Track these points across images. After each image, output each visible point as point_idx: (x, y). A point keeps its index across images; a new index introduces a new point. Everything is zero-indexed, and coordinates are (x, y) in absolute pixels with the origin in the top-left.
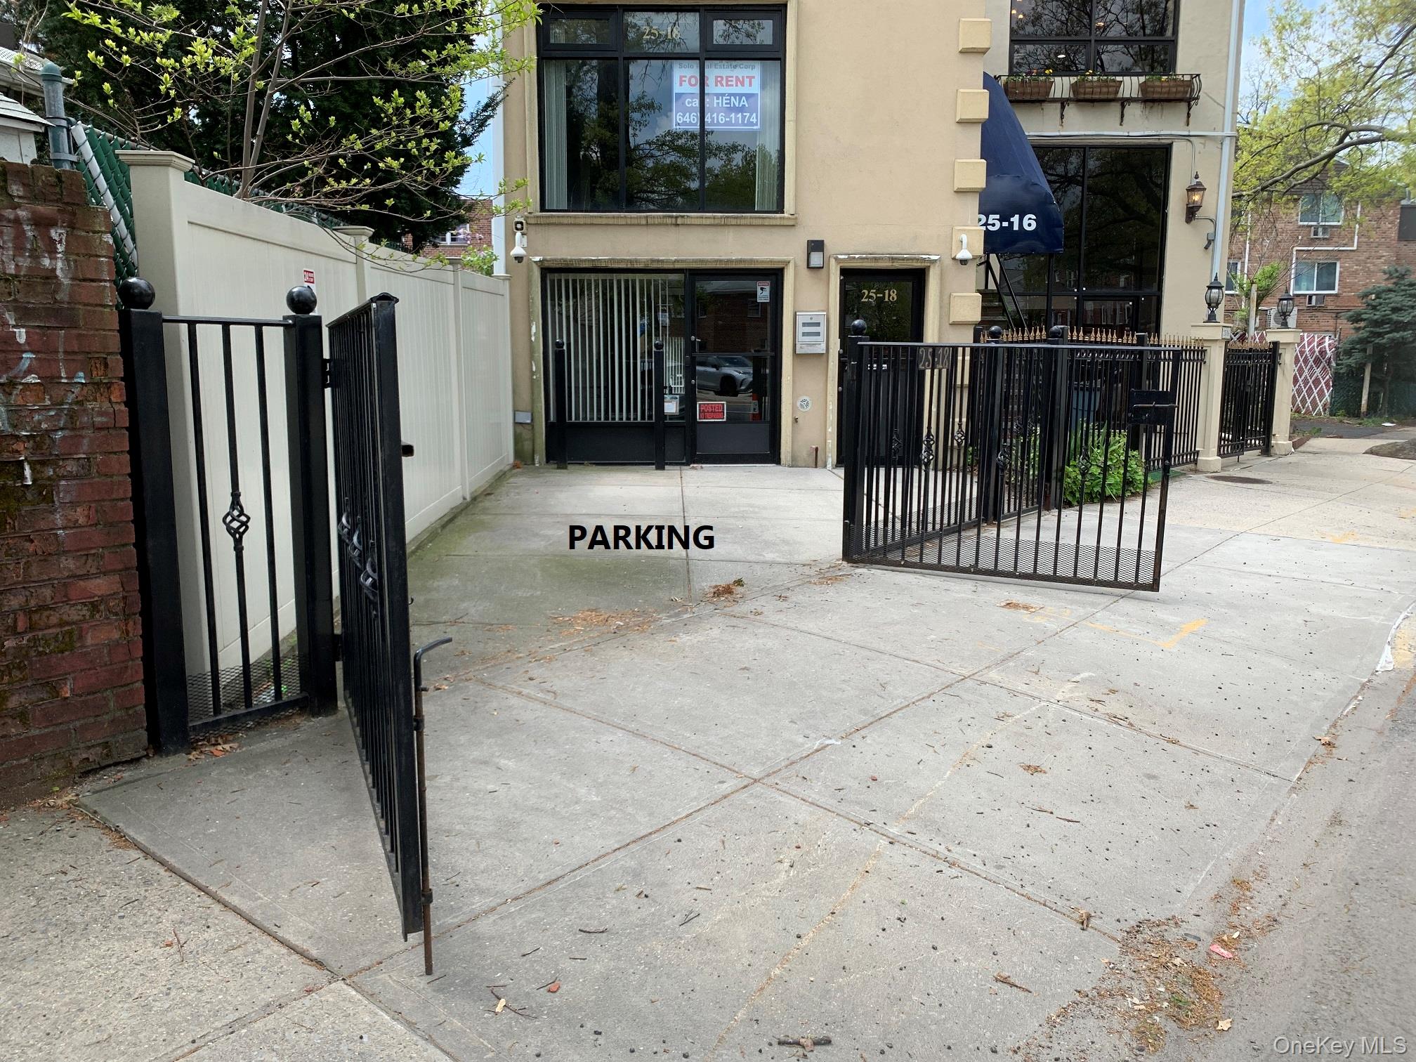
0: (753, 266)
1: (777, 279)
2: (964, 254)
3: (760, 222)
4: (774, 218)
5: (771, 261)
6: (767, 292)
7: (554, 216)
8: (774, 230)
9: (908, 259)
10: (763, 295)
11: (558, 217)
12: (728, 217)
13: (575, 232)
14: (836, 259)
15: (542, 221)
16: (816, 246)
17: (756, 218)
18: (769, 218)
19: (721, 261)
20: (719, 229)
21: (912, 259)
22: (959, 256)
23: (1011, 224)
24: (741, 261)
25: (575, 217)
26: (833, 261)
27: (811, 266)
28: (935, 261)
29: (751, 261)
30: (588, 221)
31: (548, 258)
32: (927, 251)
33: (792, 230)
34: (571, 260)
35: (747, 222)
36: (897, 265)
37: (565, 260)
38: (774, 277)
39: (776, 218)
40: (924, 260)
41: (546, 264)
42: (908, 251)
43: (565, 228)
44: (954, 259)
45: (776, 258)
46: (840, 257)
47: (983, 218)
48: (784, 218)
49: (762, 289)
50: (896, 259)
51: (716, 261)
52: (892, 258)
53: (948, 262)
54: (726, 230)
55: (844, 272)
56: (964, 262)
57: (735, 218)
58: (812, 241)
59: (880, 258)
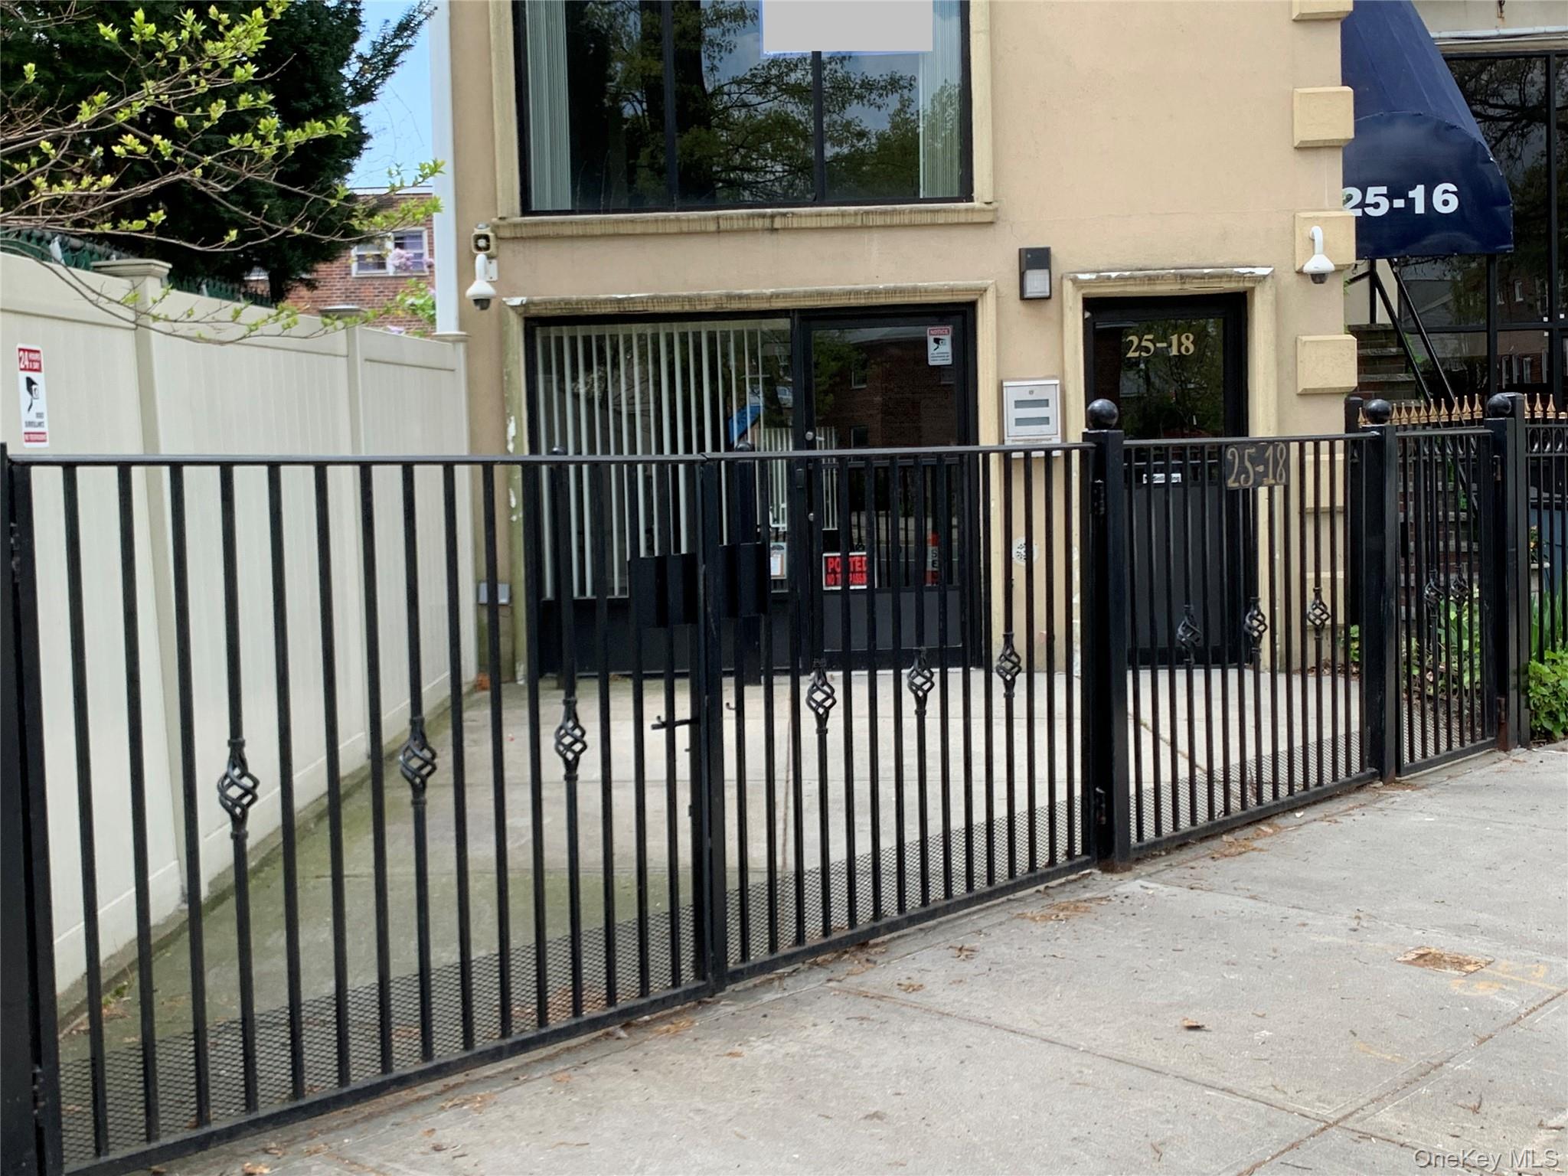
0: (917, 300)
1: (964, 323)
2: (1319, 263)
3: (927, 219)
4: (954, 211)
5: (952, 290)
6: (946, 348)
7: (547, 223)
8: (956, 233)
9: (1211, 276)
10: (940, 352)
11: (554, 223)
12: (867, 213)
13: (585, 250)
14: (1075, 281)
15: (525, 232)
16: (1036, 259)
17: (920, 211)
18: (945, 211)
19: (857, 293)
20: (853, 236)
21: (1220, 277)
22: (1311, 266)
23: (1410, 203)
24: (895, 291)
25: (585, 223)
26: (1068, 286)
27: (1028, 295)
28: (1265, 277)
29: (915, 290)
30: (610, 229)
31: (536, 298)
32: (1248, 260)
33: (990, 232)
34: (578, 302)
35: (906, 219)
36: (1192, 288)
37: (568, 302)
38: (959, 319)
39: (959, 211)
40: (1242, 276)
41: (533, 311)
42: (1211, 262)
43: (566, 246)
44: (1300, 272)
45: (961, 283)
46: (1081, 277)
47: (1357, 194)
48: (973, 210)
49: (937, 341)
50: (1188, 276)
51: (849, 293)
52: (1182, 277)
53: (1290, 278)
54: (866, 236)
55: (1091, 304)
56: (1319, 278)
57: (885, 213)
58: (1029, 251)
59: (1157, 277)
